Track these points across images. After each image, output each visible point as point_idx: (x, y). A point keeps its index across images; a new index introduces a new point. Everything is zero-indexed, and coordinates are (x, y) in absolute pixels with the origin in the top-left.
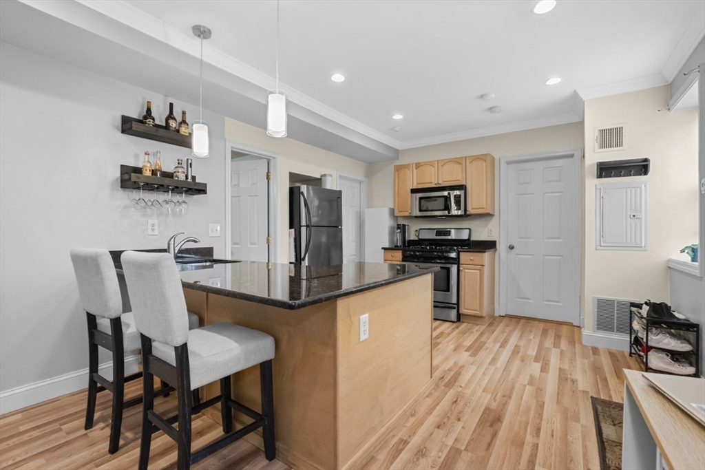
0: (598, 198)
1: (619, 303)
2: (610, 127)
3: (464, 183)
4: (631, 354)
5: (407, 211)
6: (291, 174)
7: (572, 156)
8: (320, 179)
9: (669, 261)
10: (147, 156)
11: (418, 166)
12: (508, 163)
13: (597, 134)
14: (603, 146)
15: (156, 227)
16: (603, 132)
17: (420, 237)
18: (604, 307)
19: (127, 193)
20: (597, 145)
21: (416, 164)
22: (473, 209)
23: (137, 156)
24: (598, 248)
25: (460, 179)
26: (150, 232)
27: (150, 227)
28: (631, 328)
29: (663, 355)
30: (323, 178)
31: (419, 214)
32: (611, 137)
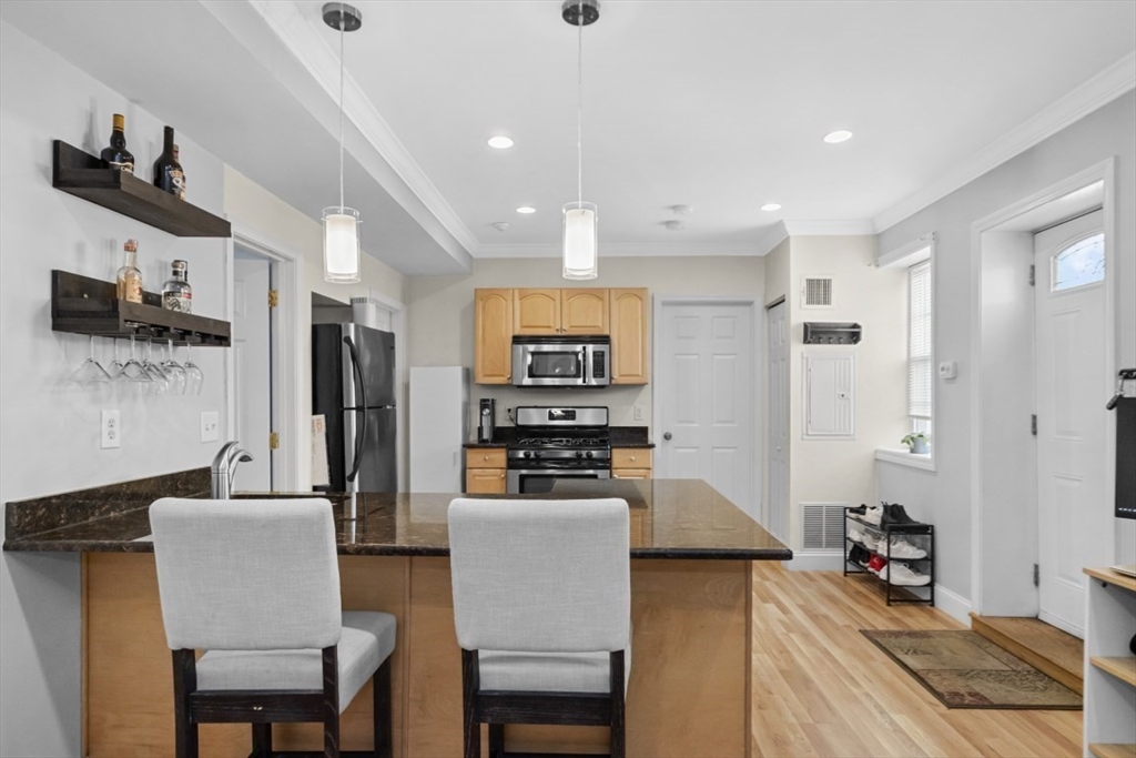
0: (805, 370)
1: (830, 509)
2: (817, 277)
3: (606, 332)
4: (846, 573)
5: (502, 376)
6: (315, 296)
7: (750, 304)
8: (351, 306)
9: (876, 451)
10: (128, 254)
11: (524, 294)
12: (665, 304)
13: (804, 284)
14: (810, 301)
15: (116, 429)
16: (810, 282)
17: (520, 423)
18: (811, 514)
19: (63, 343)
20: (804, 299)
21: (521, 290)
22: (621, 376)
23: (80, 249)
24: (805, 437)
25: (600, 324)
26: (106, 442)
27: (105, 428)
28: (846, 538)
29: (902, 566)
30: (356, 305)
31: (527, 381)
32: (819, 290)
